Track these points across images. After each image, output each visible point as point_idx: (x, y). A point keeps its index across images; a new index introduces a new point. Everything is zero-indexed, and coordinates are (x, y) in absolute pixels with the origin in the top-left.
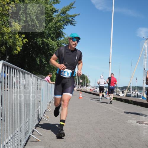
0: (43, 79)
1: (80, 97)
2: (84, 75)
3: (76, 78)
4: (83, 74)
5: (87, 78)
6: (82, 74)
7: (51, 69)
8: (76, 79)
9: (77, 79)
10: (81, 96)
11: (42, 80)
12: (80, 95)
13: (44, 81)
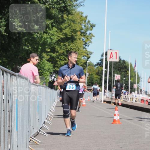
0: (17, 74)
1: (114, 121)
2: (124, 61)
3: (104, 69)
4: (122, 59)
5: (133, 70)
6: (120, 60)
7: (38, 48)
8: (104, 72)
9: (106, 72)
10: (117, 118)
11: (15, 75)
12: (115, 115)
13: (19, 79)
